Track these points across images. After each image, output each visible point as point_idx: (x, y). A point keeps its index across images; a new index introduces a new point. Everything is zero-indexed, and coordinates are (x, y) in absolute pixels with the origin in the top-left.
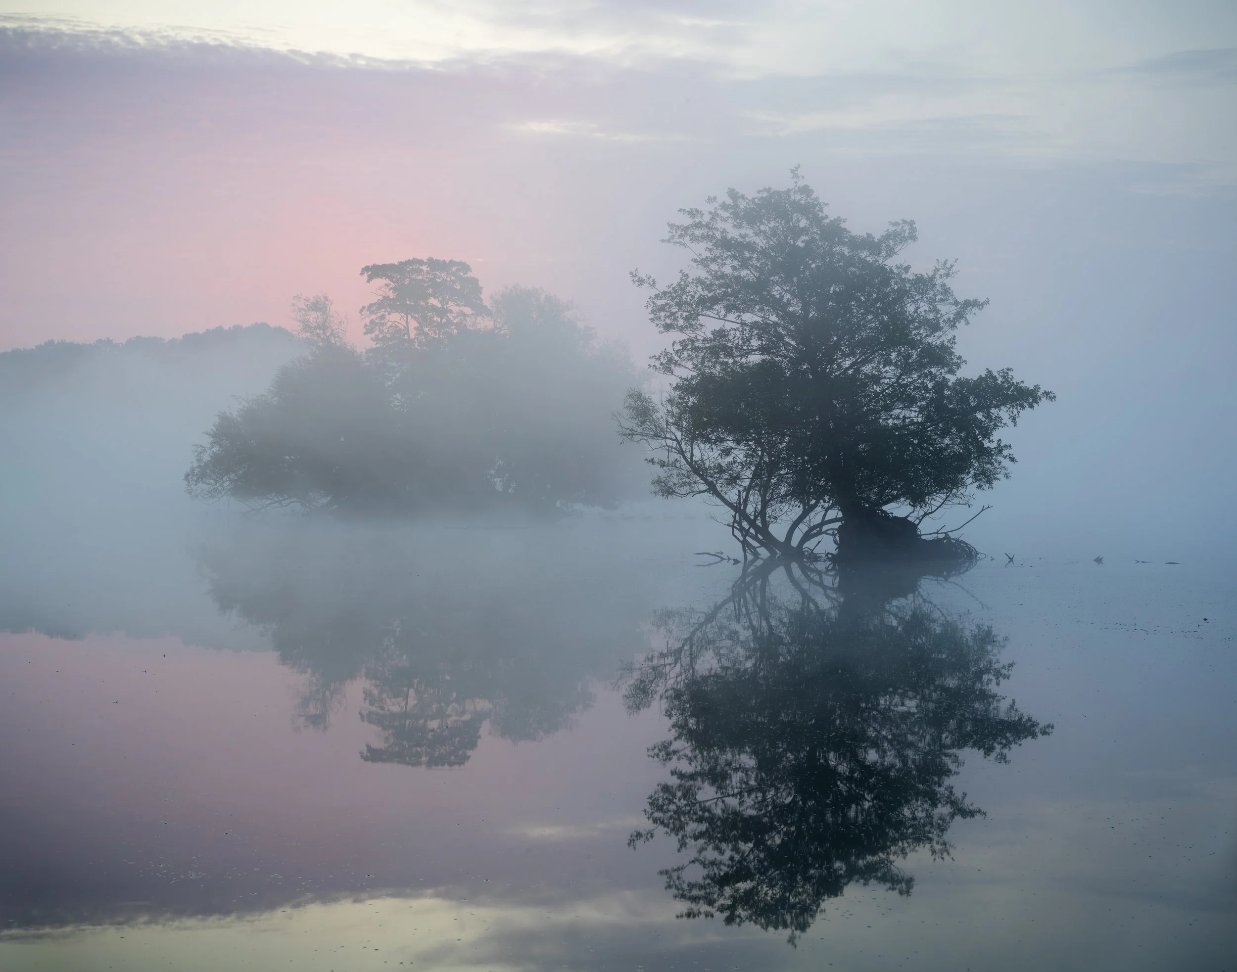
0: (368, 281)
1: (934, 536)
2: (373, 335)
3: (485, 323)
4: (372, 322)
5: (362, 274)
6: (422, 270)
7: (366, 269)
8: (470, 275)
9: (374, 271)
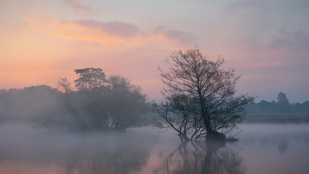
0: (76, 74)
1: (230, 137)
2: (77, 87)
3: (106, 84)
4: (77, 84)
5: (75, 72)
6: (90, 71)
7: (76, 70)
8: (102, 72)
9: (78, 71)
